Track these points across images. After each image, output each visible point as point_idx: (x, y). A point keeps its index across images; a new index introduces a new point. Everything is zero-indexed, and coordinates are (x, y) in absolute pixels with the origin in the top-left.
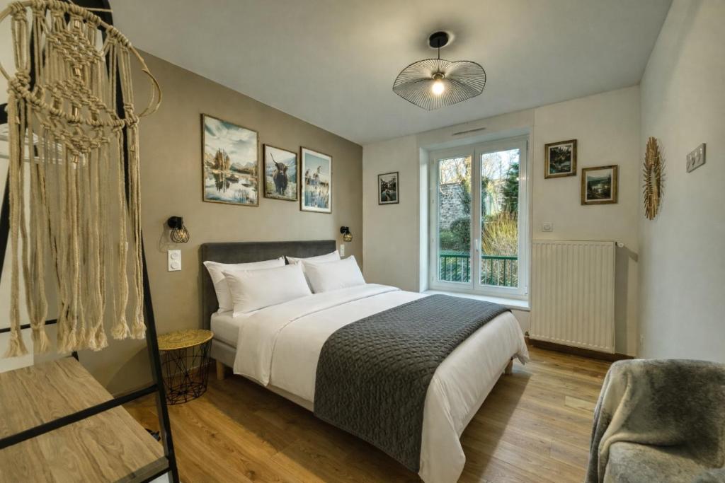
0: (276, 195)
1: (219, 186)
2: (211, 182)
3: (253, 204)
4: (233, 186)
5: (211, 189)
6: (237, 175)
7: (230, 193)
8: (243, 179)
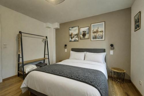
0: (83, 38)
1: (71, 39)
2: (70, 38)
3: (77, 41)
4: (74, 38)
5: (70, 39)
6: (74, 36)
7: (73, 40)
8: (75, 36)
